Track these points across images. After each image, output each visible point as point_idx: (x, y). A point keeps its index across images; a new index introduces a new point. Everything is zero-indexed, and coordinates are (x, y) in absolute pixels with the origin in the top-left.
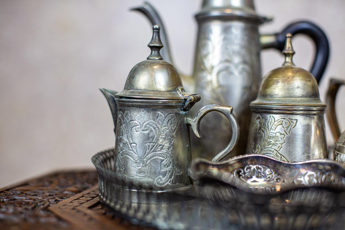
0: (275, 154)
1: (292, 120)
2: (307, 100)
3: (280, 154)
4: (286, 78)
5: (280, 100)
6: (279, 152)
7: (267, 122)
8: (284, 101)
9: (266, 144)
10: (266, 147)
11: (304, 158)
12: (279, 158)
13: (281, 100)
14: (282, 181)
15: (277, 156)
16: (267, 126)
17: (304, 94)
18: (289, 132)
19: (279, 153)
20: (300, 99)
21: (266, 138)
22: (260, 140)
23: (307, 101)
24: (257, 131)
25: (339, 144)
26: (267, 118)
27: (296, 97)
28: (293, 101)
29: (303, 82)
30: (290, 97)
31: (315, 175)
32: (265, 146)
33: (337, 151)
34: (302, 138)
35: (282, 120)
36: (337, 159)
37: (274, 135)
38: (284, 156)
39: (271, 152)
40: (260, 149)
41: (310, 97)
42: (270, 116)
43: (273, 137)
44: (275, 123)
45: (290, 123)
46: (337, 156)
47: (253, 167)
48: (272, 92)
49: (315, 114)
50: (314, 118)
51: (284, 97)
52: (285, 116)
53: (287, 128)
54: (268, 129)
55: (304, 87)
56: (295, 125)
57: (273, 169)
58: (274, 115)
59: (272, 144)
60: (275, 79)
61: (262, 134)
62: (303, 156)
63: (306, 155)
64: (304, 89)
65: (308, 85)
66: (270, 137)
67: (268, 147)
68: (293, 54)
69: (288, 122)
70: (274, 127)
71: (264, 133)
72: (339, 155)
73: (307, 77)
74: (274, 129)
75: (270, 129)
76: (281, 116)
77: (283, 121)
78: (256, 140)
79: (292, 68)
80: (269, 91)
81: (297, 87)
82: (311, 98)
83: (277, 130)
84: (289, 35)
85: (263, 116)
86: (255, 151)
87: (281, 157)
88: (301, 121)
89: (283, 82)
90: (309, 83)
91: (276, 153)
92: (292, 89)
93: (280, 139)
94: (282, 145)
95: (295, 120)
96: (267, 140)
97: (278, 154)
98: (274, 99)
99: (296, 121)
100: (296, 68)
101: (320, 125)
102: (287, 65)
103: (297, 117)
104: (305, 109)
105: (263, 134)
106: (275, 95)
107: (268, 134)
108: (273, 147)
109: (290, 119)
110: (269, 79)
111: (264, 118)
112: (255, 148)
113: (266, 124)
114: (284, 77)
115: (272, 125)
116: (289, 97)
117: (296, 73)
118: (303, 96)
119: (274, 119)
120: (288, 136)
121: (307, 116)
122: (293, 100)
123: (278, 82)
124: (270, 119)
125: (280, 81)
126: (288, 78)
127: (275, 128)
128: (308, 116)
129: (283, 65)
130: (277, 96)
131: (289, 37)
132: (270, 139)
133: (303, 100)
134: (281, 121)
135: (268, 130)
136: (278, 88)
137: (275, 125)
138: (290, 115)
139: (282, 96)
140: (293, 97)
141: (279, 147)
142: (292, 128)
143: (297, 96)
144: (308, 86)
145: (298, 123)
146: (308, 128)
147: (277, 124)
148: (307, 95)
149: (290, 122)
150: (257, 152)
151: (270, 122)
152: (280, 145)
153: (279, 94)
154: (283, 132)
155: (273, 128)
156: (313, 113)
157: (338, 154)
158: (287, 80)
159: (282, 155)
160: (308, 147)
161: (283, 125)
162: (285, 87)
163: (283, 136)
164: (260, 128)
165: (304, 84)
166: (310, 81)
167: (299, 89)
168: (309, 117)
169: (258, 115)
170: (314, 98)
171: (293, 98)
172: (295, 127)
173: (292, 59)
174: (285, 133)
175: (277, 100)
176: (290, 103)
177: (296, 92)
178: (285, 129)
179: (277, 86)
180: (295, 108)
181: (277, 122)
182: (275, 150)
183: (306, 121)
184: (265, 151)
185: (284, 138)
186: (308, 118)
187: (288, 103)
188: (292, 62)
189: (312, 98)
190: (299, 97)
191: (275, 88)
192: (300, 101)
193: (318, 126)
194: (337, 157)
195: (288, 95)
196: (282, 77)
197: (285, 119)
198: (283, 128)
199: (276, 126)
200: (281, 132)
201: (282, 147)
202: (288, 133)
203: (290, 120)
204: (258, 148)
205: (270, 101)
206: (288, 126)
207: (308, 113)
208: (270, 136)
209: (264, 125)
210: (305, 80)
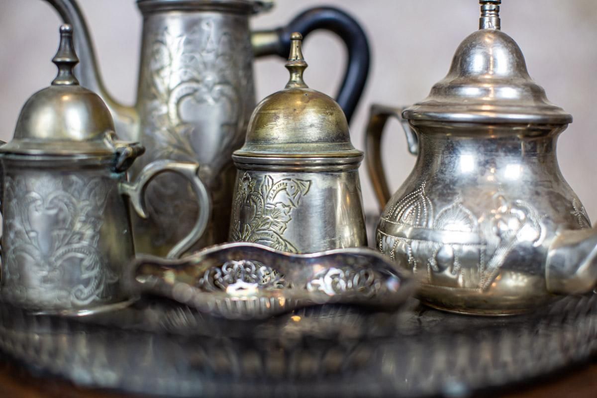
0: (275, 239)
1: (302, 182)
2: (328, 146)
3: (284, 240)
4: (291, 110)
5: (280, 148)
6: (282, 235)
7: (261, 186)
8: (288, 149)
9: (260, 223)
10: (260, 228)
11: (325, 246)
12: (283, 246)
13: (283, 148)
14: (288, 285)
15: (279, 243)
16: (260, 192)
17: (322, 136)
18: (298, 203)
19: (281, 238)
20: (315, 145)
21: (259, 213)
22: (250, 217)
23: (326, 149)
24: (245, 201)
25: (384, 219)
26: (260, 179)
27: (308, 142)
28: (303, 150)
29: (320, 115)
30: (298, 143)
31: (342, 275)
32: (259, 226)
33: (381, 231)
34: (320, 212)
35: (285, 182)
36: (382, 244)
37: (273, 206)
38: (291, 242)
39: (268, 237)
40: (250, 232)
41: (333, 141)
42: (266, 176)
43: (271, 211)
44: (274, 188)
45: (298, 186)
46: (382, 238)
47: (238, 264)
48: (267, 135)
49: (341, 171)
50: (339, 176)
51: (288, 143)
52: (289, 175)
53: (294, 196)
54: (263, 198)
55: (321, 124)
56: (307, 189)
57: (272, 266)
58: (272, 174)
59: (270, 224)
60: (273, 111)
61: (253, 206)
62: (322, 242)
63: (328, 239)
64: (321, 129)
65: (329, 121)
66: (266, 212)
67: (263, 228)
68: (304, 67)
69: (296, 186)
70: (272, 194)
71: (256, 204)
72: (384, 238)
73: (326, 107)
74: (272, 197)
75: (266, 197)
76: (284, 175)
77: (286, 184)
78: (243, 217)
79: (302, 92)
80: (262, 132)
81: (310, 124)
82: (334, 144)
83: (277, 199)
84: (296, 35)
85: (254, 175)
86: (242, 236)
87: (286, 246)
88: (317, 183)
89: (287, 116)
90: (331, 118)
91: (278, 238)
92: (301, 129)
93: (283, 214)
94: (287, 224)
95: (307, 181)
96: (262, 217)
97: (281, 240)
98: (271, 146)
99: (308, 183)
100: (309, 92)
101: (351, 188)
102: (292, 86)
103: (311, 175)
104: (325, 162)
105: (255, 206)
106: (273, 139)
107: (263, 207)
108: (271, 228)
109: (298, 180)
110: (263, 112)
111: (255, 178)
112: (241, 231)
113: (259, 190)
114: (287, 108)
115: (269, 191)
116: (296, 143)
117: (308, 102)
118: (320, 141)
119: (272, 180)
120: (297, 210)
121: (327, 175)
122: (303, 148)
123: (278, 117)
124: (265, 181)
125: (281, 115)
126: (295, 110)
127: (274, 195)
128: (330, 173)
129: (287, 87)
130: (276, 141)
131: (296, 39)
132: (267, 214)
133: (320, 146)
134: (283, 184)
135: (262, 200)
136: (277, 128)
137: (274, 190)
138: (299, 174)
139: (284, 140)
140: (303, 142)
141: (282, 227)
142: (302, 196)
143: (310, 140)
144: (328, 123)
145: (312, 187)
146: (330, 194)
147: (277, 188)
148: (327, 138)
149: (300, 185)
150: (245, 237)
151: (266, 186)
152: (283, 225)
153: (279, 137)
154: (288, 203)
155: (270, 195)
156: (338, 168)
157: (382, 235)
158: (294, 114)
159: (287, 241)
160: (331, 227)
161: (287, 190)
162: (290, 125)
163: (287, 209)
164: (249, 197)
165: (321, 121)
166: (332, 114)
167: (313, 128)
168: (332, 175)
169: (245, 174)
170: (340, 143)
171: (303, 145)
172: (308, 194)
173: (301, 77)
174: (291, 204)
175: (276, 148)
176: (297, 153)
177: (309, 134)
178: (292, 197)
179: (276, 124)
180: (307, 162)
181: (277, 185)
182: (275, 234)
183: (325, 183)
184: (258, 234)
185: (289, 212)
186: (329, 177)
187: (295, 153)
188: (302, 82)
189: (337, 143)
190: (313, 142)
191: (272, 128)
192: (314, 150)
193: (346, 189)
194: (382, 241)
195: (295, 140)
196: (283, 109)
197: (289, 179)
198: (287, 196)
199: (275, 192)
200: (284, 202)
201: (286, 228)
202: (296, 204)
203: (298, 182)
204: (247, 230)
205: (264, 150)
206: (295, 191)
207: (329, 169)
208: (267, 210)
209: (256, 190)
210: (324, 113)
